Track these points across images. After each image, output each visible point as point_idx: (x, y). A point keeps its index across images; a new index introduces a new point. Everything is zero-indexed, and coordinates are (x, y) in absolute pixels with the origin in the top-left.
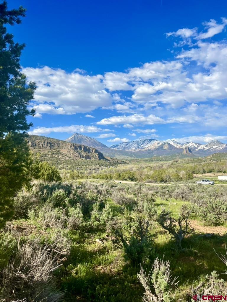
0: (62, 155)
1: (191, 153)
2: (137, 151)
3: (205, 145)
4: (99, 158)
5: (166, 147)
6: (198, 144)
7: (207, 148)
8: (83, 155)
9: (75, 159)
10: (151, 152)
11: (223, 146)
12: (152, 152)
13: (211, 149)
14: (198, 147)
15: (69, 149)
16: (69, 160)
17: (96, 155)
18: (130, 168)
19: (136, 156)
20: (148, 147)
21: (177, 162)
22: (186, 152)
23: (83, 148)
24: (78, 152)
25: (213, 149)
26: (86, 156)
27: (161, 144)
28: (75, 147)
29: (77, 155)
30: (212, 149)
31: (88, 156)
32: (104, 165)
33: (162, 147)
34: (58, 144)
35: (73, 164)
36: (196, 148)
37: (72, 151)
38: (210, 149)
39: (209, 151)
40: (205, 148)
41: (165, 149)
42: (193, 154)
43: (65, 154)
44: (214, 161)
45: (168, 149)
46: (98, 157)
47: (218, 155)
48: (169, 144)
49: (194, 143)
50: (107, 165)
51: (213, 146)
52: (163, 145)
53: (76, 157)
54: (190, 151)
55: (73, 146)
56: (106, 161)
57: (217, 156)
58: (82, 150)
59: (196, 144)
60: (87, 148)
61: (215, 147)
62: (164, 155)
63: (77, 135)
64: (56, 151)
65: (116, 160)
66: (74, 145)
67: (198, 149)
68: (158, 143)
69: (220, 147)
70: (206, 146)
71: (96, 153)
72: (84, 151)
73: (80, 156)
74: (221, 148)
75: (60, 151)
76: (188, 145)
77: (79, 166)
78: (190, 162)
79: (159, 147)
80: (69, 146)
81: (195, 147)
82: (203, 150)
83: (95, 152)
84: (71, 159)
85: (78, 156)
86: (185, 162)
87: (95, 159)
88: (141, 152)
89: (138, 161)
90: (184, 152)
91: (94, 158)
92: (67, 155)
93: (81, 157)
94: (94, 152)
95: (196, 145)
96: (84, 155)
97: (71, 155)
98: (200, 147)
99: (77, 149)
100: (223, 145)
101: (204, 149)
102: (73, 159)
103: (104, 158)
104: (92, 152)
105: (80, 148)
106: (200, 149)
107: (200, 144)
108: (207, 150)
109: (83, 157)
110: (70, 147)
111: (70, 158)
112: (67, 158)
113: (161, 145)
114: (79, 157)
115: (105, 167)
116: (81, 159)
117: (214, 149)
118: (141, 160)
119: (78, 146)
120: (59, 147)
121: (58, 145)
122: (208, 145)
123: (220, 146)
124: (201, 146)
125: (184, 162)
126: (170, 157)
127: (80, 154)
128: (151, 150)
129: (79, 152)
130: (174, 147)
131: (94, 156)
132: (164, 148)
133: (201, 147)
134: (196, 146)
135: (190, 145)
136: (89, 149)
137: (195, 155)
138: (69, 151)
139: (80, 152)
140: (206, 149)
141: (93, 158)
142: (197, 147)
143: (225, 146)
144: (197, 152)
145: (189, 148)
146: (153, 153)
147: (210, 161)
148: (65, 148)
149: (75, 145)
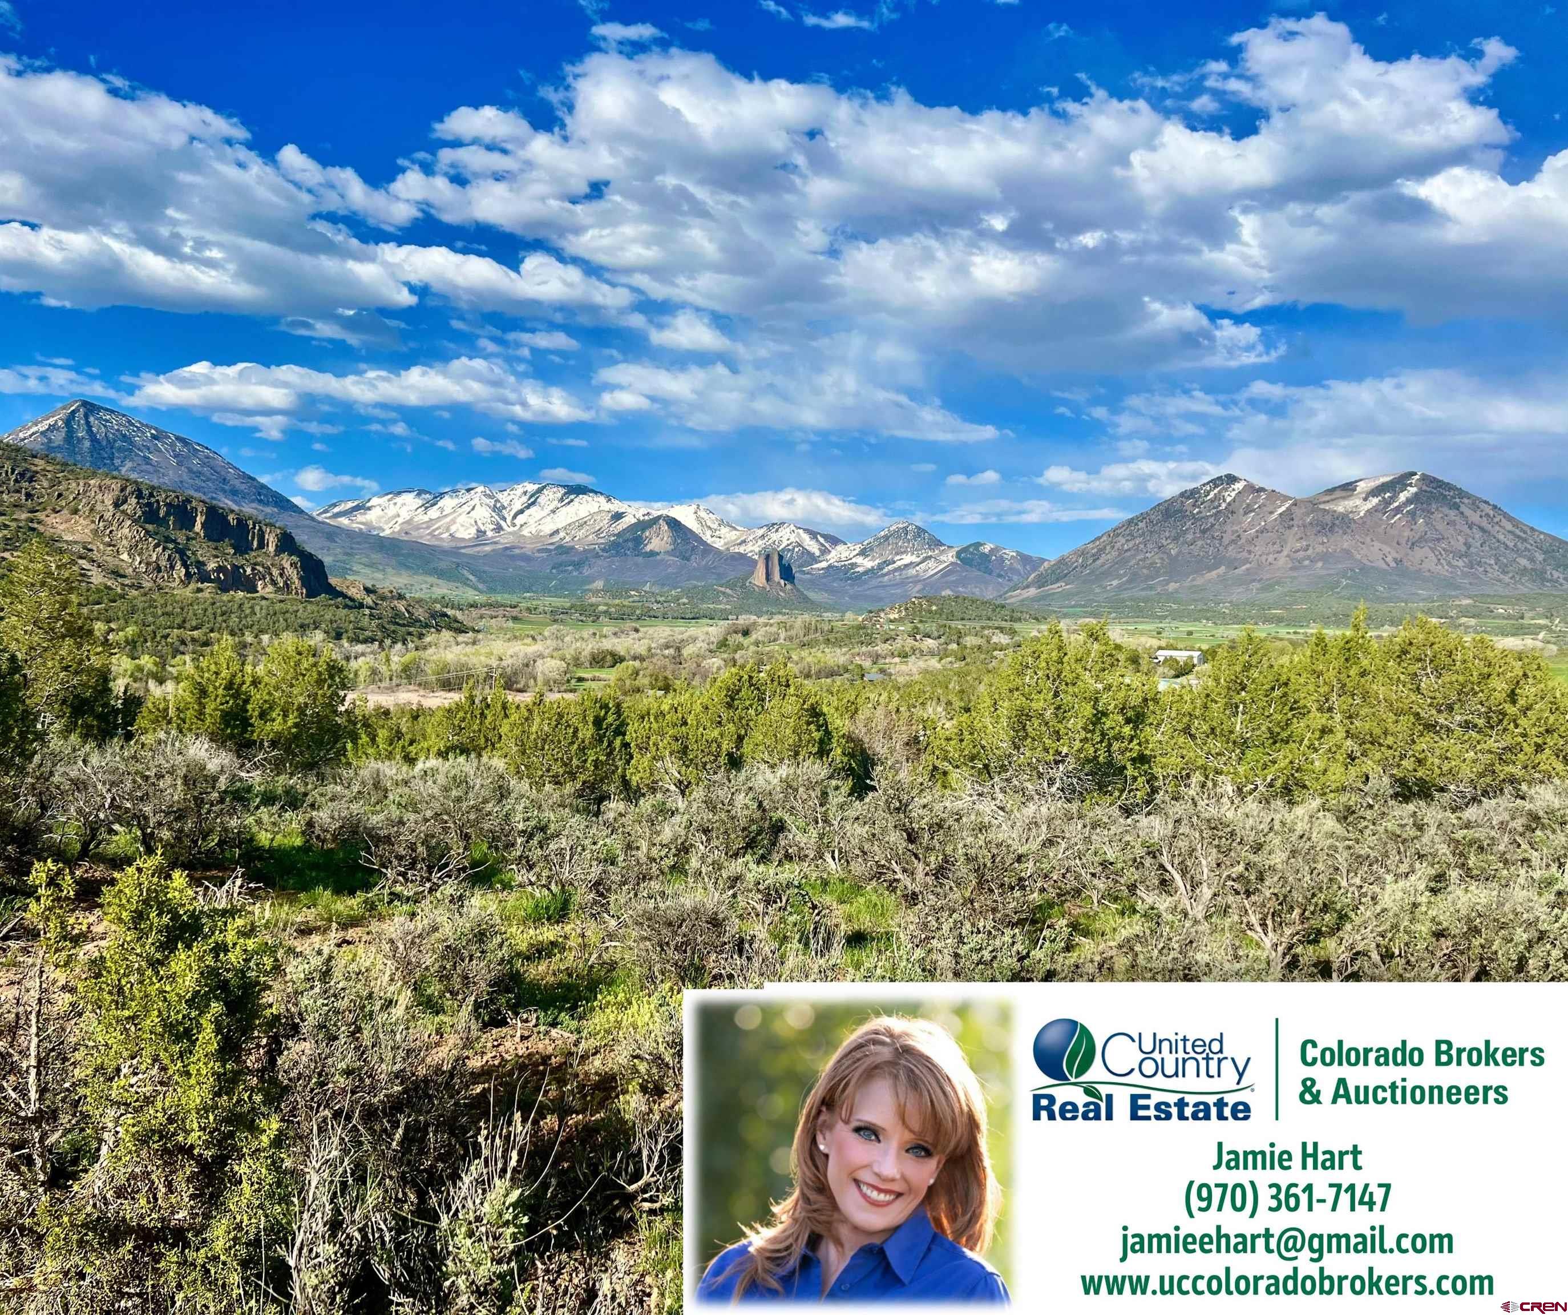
0: (61, 551)
1: (789, 587)
2: (488, 548)
3: (858, 548)
4: (303, 585)
5: (658, 542)
6: (826, 537)
7: (866, 563)
8: (203, 564)
9: (147, 584)
10: (573, 563)
11: (943, 558)
12: (578, 565)
13: (886, 570)
14: (824, 551)
15: (108, 515)
16: (109, 588)
17: (287, 565)
18: (519, 663)
19: (484, 582)
20: (557, 532)
21: (746, 633)
22: (768, 577)
23: (200, 520)
24: (168, 539)
25: (895, 570)
26: (220, 569)
27: (634, 521)
28: (149, 505)
29: (163, 563)
30: (890, 567)
31: (236, 568)
32: (351, 634)
33: (638, 541)
34: (22, 475)
35: (151, 619)
36: (814, 559)
37: (126, 532)
38: (880, 567)
39: (874, 582)
40: (859, 560)
41: (652, 554)
42: (798, 590)
43: (76, 548)
44: (930, 642)
45: (667, 553)
46: (301, 578)
47: (934, 608)
48: (674, 524)
49: (806, 530)
50: (368, 633)
51: (897, 554)
52: (643, 530)
53: (159, 570)
54: (787, 573)
55: (133, 501)
56: (346, 606)
57: (930, 612)
58: (198, 527)
59: (813, 535)
60: (230, 517)
61: (908, 559)
62: (647, 588)
63: (86, 416)
64: (14, 524)
65: (401, 606)
66: (140, 496)
67: (824, 565)
68: (618, 516)
69: (931, 563)
70: (863, 553)
71: (285, 556)
72: (209, 537)
73: (185, 565)
74: (931, 568)
75: (41, 528)
76: (774, 536)
77: (195, 628)
78: (817, 641)
79: (619, 535)
80: (109, 501)
81: (808, 552)
82: (844, 573)
83: (280, 550)
84: (127, 582)
85: (172, 568)
86: (791, 639)
87: (279, 590)
88: (513, 558)
89: (515, 612)
90: (759, 578)
91: (274, 583)
92: (95, 555)
93: (188, 574)
94: (272, 548)
95: (813, 543)
96: (212, 565)
97: (125, 556)
98: (833, 553)
99: (163, 522)
100: (942, 552)
101: (854, 565)
102: (140, 587)
103: (334, 592)
104: (262, 545)
105: (184, 515)
106: (830, 566)
107: (835, 541)
108: (866, 572)
109: (204, 578)
110: (116, 505)
111: (117, 574)
112: (97, 578)
113: (633, 528)
114: (180, 571)
115: (360, 648)
116: (193, 586)
117: (899, 569)
118: (529, 609)
119: (169, 505)
120: (29, 496)
121: (25, 484)
122: (872, 550)
123: (930, 557)
124: (840, 548)
125: (782, 636)
126: (685, 600)
127: (182, 553)
128: (573, 548)
129: (174, 541)
130: (704, 543)
131: (275, 572)
132: (648, 548)
133: (839, 554)
134: (813, 547)
135: (785, 537)
136: (241, 523)
137: (812, 595)
138: (104, 530)
139: (181, 539)
140: (860, 569)
141: (270, 588)
142: (817, 553)
143: (954, 560)
144: (815, 582)
145: (781, 558)
146: (586, 571)
147: (910, 641)
148: (75, 511)
149: (146, 492)
